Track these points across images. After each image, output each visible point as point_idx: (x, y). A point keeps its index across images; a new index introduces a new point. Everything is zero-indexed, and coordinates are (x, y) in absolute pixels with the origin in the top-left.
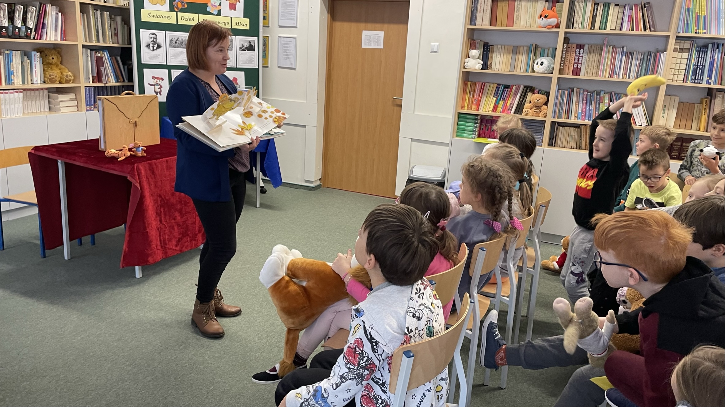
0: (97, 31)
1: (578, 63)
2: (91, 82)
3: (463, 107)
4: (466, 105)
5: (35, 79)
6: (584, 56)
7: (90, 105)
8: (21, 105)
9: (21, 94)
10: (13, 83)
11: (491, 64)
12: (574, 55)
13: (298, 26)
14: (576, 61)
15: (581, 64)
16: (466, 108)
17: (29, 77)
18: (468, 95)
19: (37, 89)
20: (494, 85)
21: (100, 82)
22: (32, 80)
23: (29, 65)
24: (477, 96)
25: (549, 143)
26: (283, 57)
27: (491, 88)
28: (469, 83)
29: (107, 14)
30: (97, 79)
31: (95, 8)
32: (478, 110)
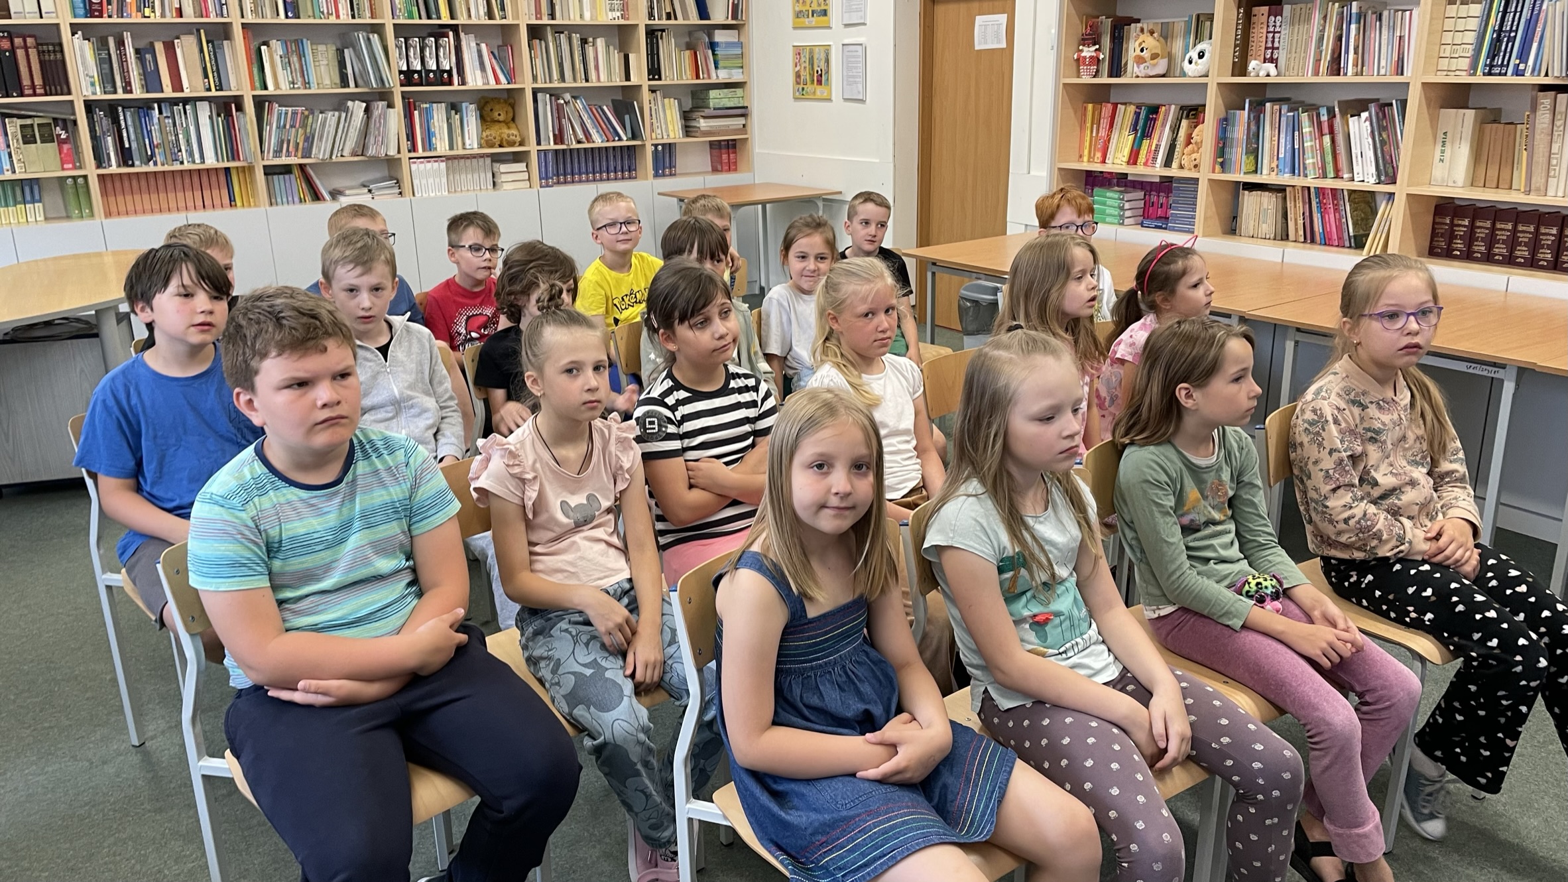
0: (561, 65)
1: (1273, 48)
2: (552, 143)
3: (1081, 156)
4: (1086, 152)
5: (468, 142)
6: (1283, 32)
7: (547, 178)
8: (444, 180)
9: (444, 164)
10: (435, 149)
11: (1126, 64)
12: (1264, 31)
13: (868, 22)
14: (1270, 45)
15: (1278, 48)
16: (1085, 159)
17: (460, 139)
18: (1088, 132)
19: (473, 157)
20: (1132, 109)
21: (562, 143)
22: (464, 144)
23: (458, 123)
24: (1103, 133)
25: (1231, 226)
26: (848, 80)
27: (1126, 115)
28: (1090, 106)
29: (576, 38)
30: (559, 138)
31: (558, 30)
32: (1104, 162)
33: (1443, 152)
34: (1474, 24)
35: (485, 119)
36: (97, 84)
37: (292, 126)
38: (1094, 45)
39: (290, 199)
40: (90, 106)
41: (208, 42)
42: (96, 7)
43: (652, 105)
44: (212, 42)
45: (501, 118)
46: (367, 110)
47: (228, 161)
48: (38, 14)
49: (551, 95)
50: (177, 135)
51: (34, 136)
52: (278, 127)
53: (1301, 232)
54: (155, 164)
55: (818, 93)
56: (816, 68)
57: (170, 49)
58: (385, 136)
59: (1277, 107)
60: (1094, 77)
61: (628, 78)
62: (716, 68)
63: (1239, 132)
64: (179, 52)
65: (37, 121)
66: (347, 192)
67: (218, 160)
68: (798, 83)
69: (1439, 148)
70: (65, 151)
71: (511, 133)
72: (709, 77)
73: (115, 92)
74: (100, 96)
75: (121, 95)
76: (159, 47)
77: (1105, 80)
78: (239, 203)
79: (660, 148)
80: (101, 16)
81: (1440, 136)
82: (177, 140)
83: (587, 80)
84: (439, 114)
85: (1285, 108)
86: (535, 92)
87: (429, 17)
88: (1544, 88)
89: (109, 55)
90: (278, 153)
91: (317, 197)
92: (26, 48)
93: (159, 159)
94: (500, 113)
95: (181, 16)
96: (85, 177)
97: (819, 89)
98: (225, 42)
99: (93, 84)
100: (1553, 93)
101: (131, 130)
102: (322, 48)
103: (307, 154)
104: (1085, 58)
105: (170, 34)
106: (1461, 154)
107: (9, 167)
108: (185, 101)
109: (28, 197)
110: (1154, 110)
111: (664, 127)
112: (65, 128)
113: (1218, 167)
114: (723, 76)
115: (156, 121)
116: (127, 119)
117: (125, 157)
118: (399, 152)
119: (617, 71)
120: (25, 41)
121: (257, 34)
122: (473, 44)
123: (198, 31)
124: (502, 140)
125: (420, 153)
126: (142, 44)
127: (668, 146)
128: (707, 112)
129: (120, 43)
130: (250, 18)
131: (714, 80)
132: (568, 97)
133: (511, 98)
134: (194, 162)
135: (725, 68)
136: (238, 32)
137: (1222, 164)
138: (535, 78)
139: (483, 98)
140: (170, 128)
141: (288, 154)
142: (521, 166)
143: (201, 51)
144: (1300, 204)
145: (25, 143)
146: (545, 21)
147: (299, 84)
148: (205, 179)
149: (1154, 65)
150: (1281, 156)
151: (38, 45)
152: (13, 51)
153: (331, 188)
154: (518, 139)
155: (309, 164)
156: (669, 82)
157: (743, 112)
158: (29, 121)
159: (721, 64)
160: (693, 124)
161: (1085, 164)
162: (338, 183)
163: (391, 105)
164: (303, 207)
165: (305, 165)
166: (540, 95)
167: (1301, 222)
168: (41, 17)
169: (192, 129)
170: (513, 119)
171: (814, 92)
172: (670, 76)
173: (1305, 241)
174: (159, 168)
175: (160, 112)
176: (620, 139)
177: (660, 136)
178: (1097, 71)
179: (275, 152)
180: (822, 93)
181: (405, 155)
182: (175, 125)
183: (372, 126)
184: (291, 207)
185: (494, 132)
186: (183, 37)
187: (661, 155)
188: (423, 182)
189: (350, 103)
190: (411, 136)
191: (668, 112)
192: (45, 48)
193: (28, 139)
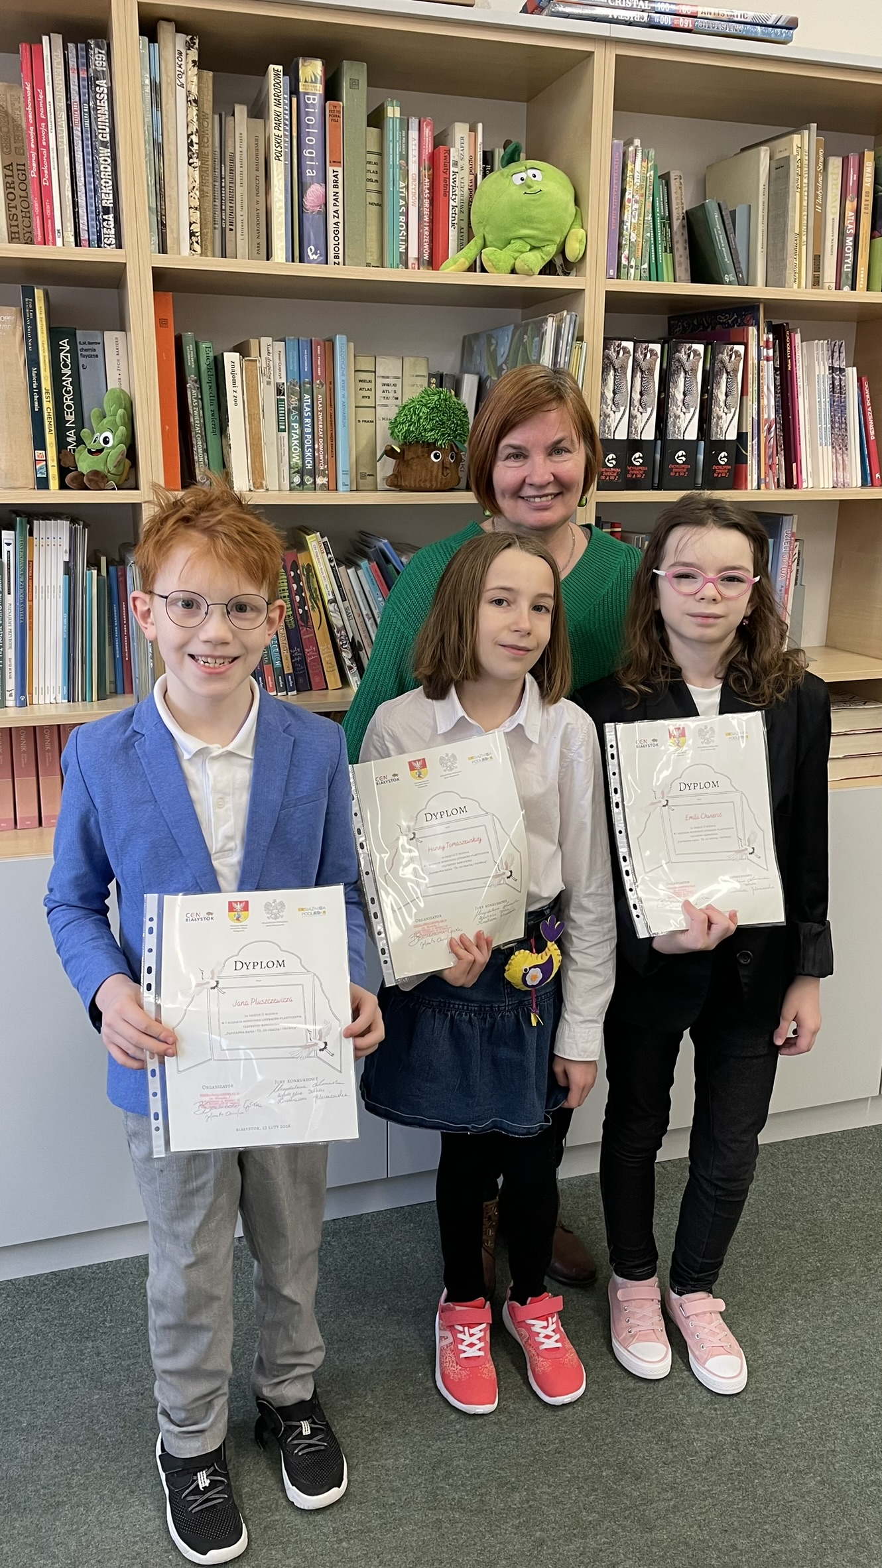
41: (54, 335)
44: (67, 333)
47: (100, 702)
102: (386, 362)
130: (187, 256)
136: (141, 295)
143: (33, 361)
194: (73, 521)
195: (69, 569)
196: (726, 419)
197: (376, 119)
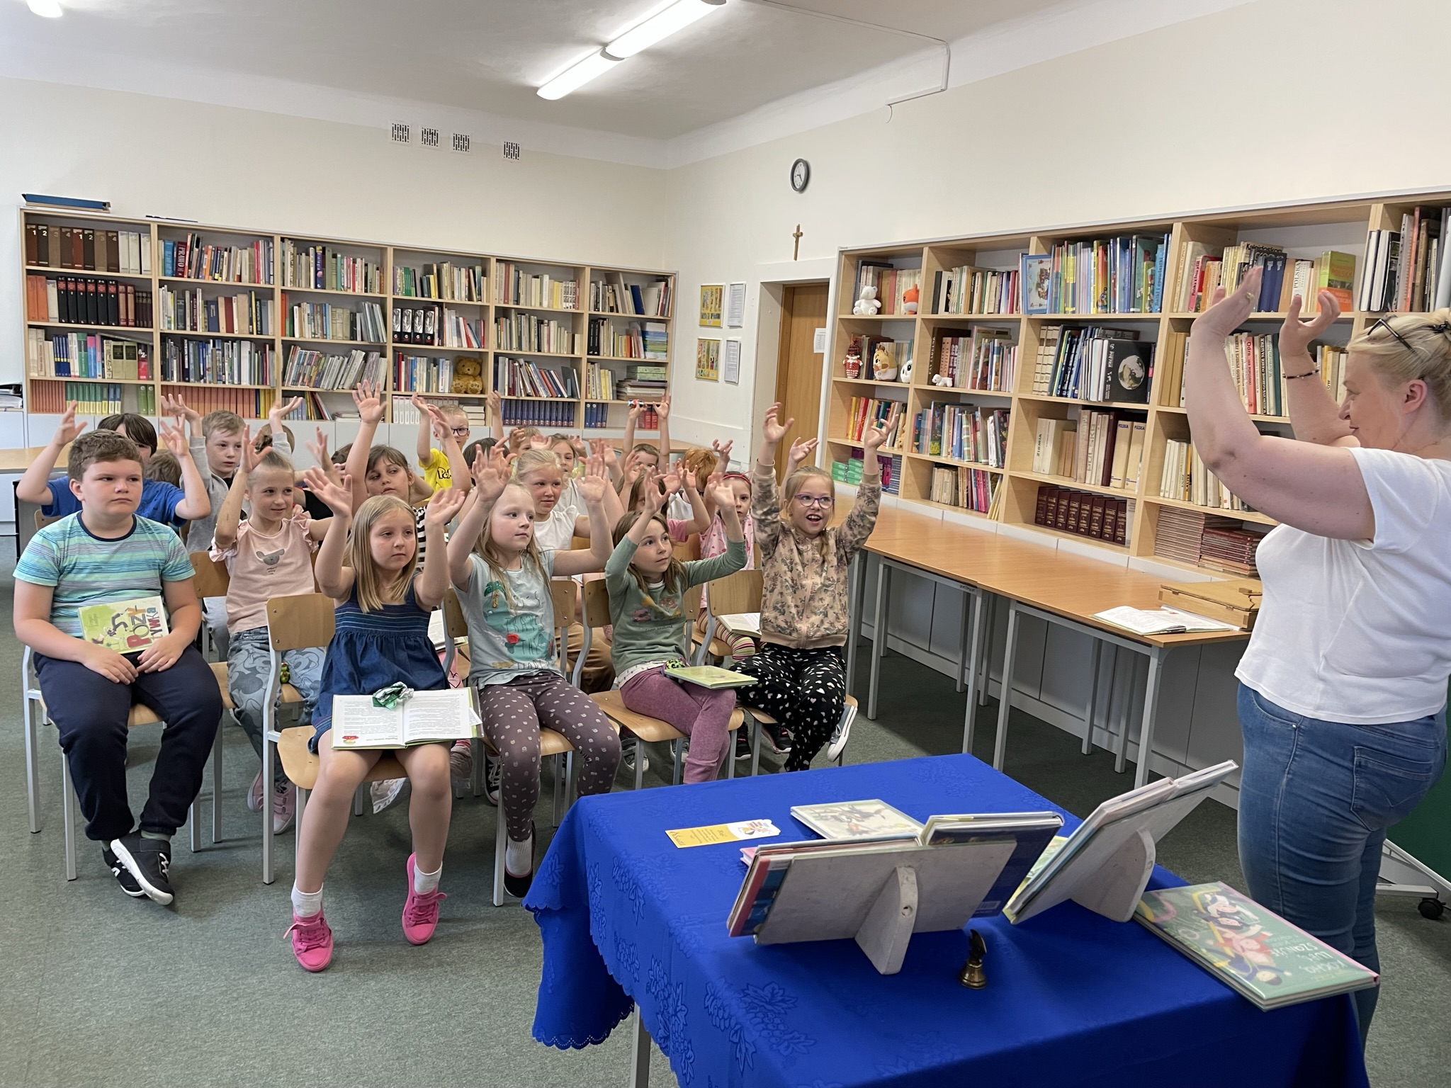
0: (520, 338)
1: (953, 367)
2: (506, 394)
3: (847, 435)
4: (850, 432)
5: (441, 387)
6: (958, 357)
10: (415, 390)
12: (949, 354)
13: (743, 326)
14: (951, 365)
15: (955, 368)
16: (850, 437)
17: (434, 385)
18: (852, 418)
19: (445, 398)
20: (877, 402)
21: (514, 395)
22: (438, 388)
23: (435, 373)
24: (860, 419)
25: (927, 495)
26: (729, 368)
27: (873, 405)
28: (854, 398)
29: (534, 319)
30: (512, 391)
31: (521, 312)
32: (859, 440)
33: (1039, 448)
34: (1051, 360)
35: (457, 372)
36: (173, 322)
37: (308, 364)
38: (856, 355)
39: (300, 416)
40: (164, 337)
41: (256, 300)
42: (181, 270)
43: (591, 373)
44: (260, 300)
45: (470, 373)
46: (366, 359)
47: (258, 384)
48: (139, 271)
49: (509, 359)
50: (223, 363)
51: (122, 354)
52: (298, 364)
53: (965, 501)
54: (205, 382)
55: (710, 375)
56: (711, 357)
57: (229, 302)
58: (376, 376)
59: (952, 409)
60: (856, 378)
61: (573, 353)
62: (645, 350)
63: (928, 425)
64: (234, 305)
65: (126, 344)
66: (343, 415)
67: (251, 384)
68: (699, 366)
69: (1037, 446)
70: (143, 367)
71: (477, 384)
72: (639, 357)
73: (185, 329)
74: (173, 331)
75: (188, 332)
76: (221, 301)
77: (863, 381)
78: (262, 416)
79: (595, 406)
80: (182, 276)
81: (1038, 437)
82: (223, 366)
83: (539, 350)
84: (421, 366)
85: (957, 410)
86: (497, 356)
87: (423, 296)
88: (1085, 407)
89: (185, 303)
90: (295, 382)
91: (321, 417)
92: (126, 293)
93: (208, 378)
94: (469, 369)
95: (240, 281)
96: (153, 386)
97: (711, 372)
98: (269, 302)
99: (169, 322)
100: (1089, 411)
101: (191, 356)
102: (339, 311)
103: (317, 385)
104: (849, 363)
105: (229, 294)
106: (1048, 450)
107: (101, 374)
108: (234, 340)
109: (112, 396)
110: (888, 405)
111: (598, 390)
112: (145, 351)
113: (915, 449)
114: (650, 356)
115: (210, 351)
116: (189, 348)
117: (185, 374)
118: (385, 389)
119: (565, 346)
120: (126, 289)
121: (292, 298)
122: (454, 317)
123: (250, 292)
124: (467, 389)
125: (403, 391)
126: (210, 298)
127: (601, 406)
128: (633, 382)
129: (194, 296)
130: (289, 286)
131: (642, 359)
132: (522, 361)
133: (479, 359)
134: (233, 383)
135: (652, 351)
136: (278, 295)
137: (918, 447)
138: (499, 346)
139: (459, 357)
140: (219, 357)
141: (303, 384)
142: (481, 409)
143: (251, 306)
144: (965, 481)
145: (114, 358)
146: (511, 305)
147: (319, 335)
148: (240, 396)
149: (885, 372)
150: (954, 444)
151: (135, 292)
152: (117, 294)
153: (334, 411)
154: (480, 389)
155: (318, 392)
156: (605, 357)
157: (663, 385)
158: (120, 344)
159: (649, 347)
160: (623, 390)
161: (849, 441)
162: (339, 409)
163: (383, 355)
164: (309, 422)
165: (315, 392)
166: (501, 359)
167: (965, 493)
168: (141, 273)
169: (235, 359)
170: (480, 374)
171: (708, 375)
172: (605, 353)
173: (967, 508)
174: (207, 385)
175: (214, 346)
176: (562, 396)
177: (594, 397)
178: (859, 374)
179: (293, 381)
180: (713, 375)
181: (390, 391)
182: (223, 355)
183: (366, 369)
184: (300, 421)
185: (462, 382)
186: (239, 296)
187: (595, 411)
188: (402, 413)
189: (354, 352)
190: (397, 379)
191: (603, 380)
192: (140, 294)
193: (118, 356)
194: (251, 342)
195: (250, 353)
196: (429, 329)
197: (335, 256)
